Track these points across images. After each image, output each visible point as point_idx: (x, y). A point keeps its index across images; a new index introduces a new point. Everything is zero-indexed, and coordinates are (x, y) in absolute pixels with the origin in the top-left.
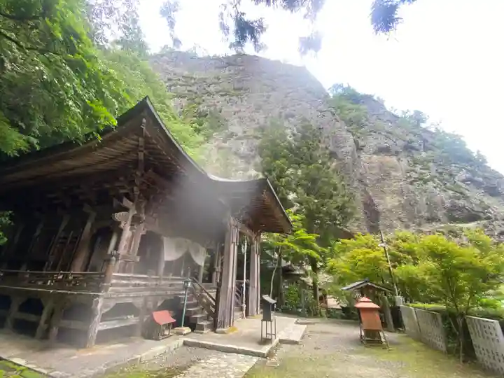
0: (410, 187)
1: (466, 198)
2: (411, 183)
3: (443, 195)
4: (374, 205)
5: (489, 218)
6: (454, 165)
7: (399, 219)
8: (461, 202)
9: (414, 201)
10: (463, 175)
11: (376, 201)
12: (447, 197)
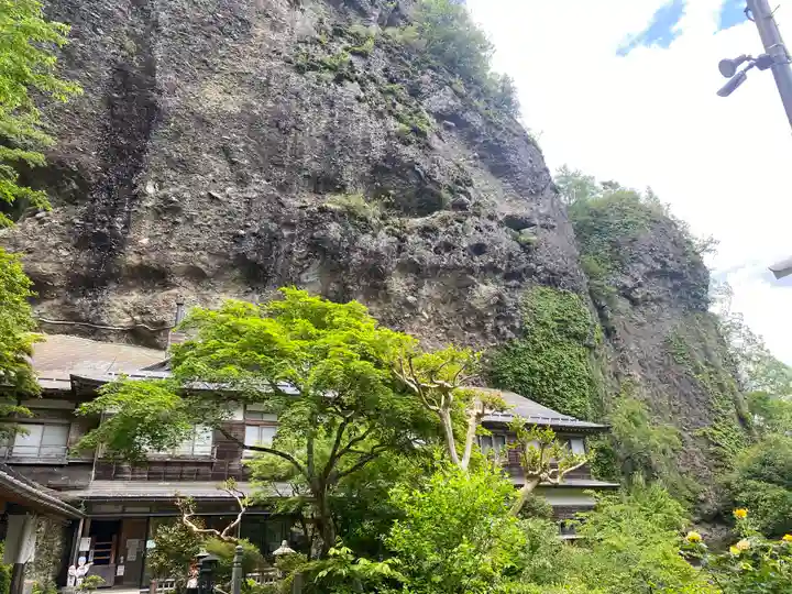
0: (294, 77)
1: (427, 147)
2: (300, 70)
3: (375, 125)
4: (153, 85)
5: (461, 206)
6: (430, 72)
7: (226, 152)
8: (409, 152)
9: (292, 122)
10: (442, 100)
11: (165, 77)
12: (383, 133)
